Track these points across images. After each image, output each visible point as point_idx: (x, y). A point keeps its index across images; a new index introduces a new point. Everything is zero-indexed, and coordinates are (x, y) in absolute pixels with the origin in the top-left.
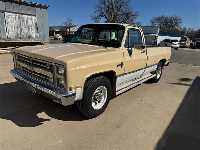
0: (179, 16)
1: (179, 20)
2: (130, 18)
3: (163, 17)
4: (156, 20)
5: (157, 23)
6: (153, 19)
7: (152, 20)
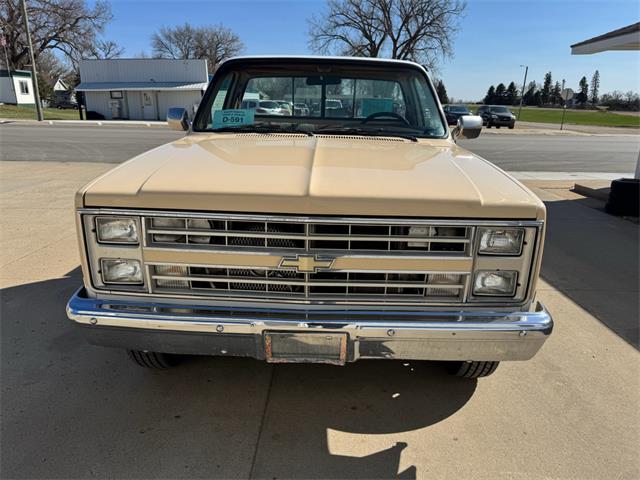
0: (230, 30)
1: (233, 41)
2: (80, 23)
3: (188, 29)
4: (168, 37)
5: (173, 47)
6: (160, 35)
7: (156, 35)
